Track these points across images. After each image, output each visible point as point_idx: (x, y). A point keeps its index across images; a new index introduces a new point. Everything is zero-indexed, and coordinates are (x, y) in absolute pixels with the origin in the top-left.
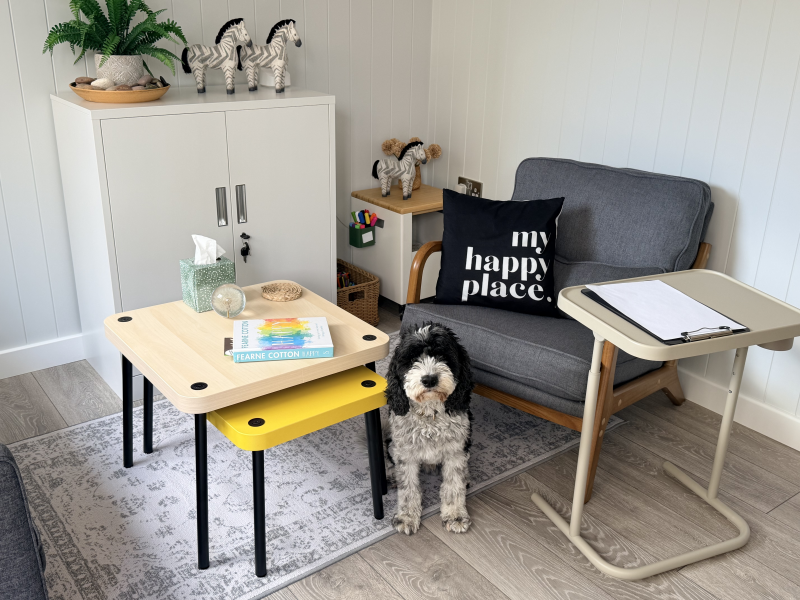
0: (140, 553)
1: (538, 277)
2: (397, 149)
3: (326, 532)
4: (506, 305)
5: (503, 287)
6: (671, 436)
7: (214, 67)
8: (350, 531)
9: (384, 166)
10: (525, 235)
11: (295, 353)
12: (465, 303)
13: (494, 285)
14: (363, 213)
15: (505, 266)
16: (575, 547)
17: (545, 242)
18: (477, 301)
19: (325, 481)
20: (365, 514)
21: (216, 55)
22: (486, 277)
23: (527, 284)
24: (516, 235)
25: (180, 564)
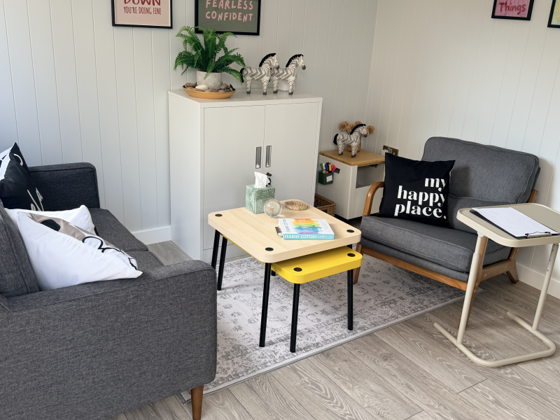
0: (227, 338)
1: (439, 204)
2: (349, 128)
3: (323, 334)
4: (420, 219)
5: (419, 209)
6: (511, 299)
7: (257, 80)
8: (336, 334)
9: (341, 138)
10: (433, 180)
11: (314, 236)
12: (396, 217)
13: (413, 208)
14: (327, 164)
15: (421, 197)
16: (460, 350)
17: (444, 185)
18: (403, 216)
19: (317, 310)
20: (342, 327)
21: (259, 73)
22: (409, 203)
23: (433, 208)
24: (427, 180)
25: (249, 344)
